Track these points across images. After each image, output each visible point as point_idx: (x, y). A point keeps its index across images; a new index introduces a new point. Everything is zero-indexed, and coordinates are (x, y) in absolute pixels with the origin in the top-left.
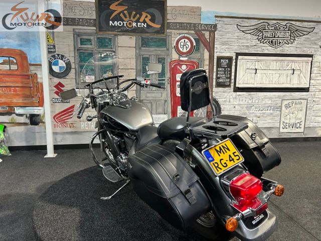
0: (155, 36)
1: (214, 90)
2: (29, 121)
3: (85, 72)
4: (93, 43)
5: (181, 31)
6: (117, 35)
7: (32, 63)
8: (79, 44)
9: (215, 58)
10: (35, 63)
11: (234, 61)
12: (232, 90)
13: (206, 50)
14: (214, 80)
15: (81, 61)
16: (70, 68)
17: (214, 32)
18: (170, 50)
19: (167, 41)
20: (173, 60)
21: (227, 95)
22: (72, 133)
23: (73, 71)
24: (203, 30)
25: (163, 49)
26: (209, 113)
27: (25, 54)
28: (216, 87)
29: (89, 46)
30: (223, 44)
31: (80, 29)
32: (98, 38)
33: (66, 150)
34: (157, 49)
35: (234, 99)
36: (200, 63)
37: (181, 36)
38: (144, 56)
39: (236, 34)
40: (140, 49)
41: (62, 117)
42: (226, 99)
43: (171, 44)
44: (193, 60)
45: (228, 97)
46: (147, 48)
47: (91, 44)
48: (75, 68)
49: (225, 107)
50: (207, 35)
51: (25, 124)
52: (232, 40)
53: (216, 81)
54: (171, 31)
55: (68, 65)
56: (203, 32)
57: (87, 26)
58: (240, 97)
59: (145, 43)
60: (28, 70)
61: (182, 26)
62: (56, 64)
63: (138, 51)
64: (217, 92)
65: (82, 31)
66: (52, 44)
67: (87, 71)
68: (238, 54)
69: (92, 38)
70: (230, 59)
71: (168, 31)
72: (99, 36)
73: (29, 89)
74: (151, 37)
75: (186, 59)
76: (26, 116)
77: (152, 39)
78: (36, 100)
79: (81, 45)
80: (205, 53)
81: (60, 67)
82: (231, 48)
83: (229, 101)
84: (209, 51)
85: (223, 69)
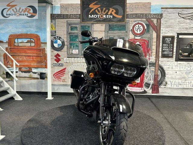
0: (118, 23)
1: (160, 60)
2: (39, 77)
3: (72, 47)
4: (78, 29)
5: (136, 20)
6: (93, 24)
7: (43, 42)
8: (70, 30)
9: (161, 37)
10: (44, 42)
11: (176, 39)
12: (174, 60)
13: (154, 32)
14: (160, 53)
15: (71, 40)
16: (64, 45)
17: (160, 19)
18: (128, 32)
19: (126, 27)
20: (130, 39)
21: (170, 64)
22: (64, 85)
23: (66, 47)
24: (152, 18)
25: (123, 32)
26: (156, 76)
27: (39, 37)
28: (161, 58)
29: (76, 31)
30: (167, 27)
31: (71, 21)
32: (81, 26)
33: (59, 96)
34: (119, 32)
35: (175, 66)
36: (149, 41)
37: (136, 23)
38: (110, 37)
39: (178, 20)
40: (108, 32)
41: (58, 75)
42: (169, 66)
43: (129, 28)
44: (144, 39)
45: (171, 65)
46: (112, 32)
47: (77, 30)
48: (67, 45)
49: (169, 72)
50: (155, 21)
51: (37, 78)
52: (175, 24)
53: (162, 53)
54: (129, 19)
55: (63, 43)
56: (152, 19)
57: (75, 19)
58: (180, 65)
59: (111, 28)
60: (40, 46)
61: (137, 16)
62: (56, 42)
63: (106, 34)
64: (162, 61)
65: (72, 22)
66: (54, 30)
67: (73, 46)
68: (178, 34)
69: (78, 26)
70: (173, 38)
71: (127, 19)
72: (82, 25)
73: (40, 57)
74: (116, 24)
75: (139, 38)
76: (38, 74)
77: (116, 25)
78: (43, 64)
79: (71, 30)
80: (153, 34)
81: (58, 44)
82: (174, 30)
83: (172, 68)
84: (157, 32)
85: (167, 45)
